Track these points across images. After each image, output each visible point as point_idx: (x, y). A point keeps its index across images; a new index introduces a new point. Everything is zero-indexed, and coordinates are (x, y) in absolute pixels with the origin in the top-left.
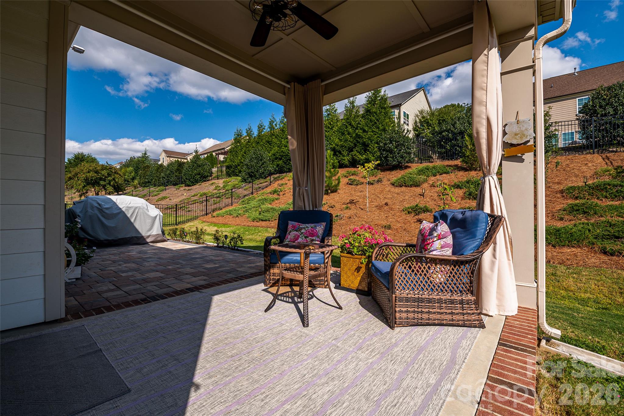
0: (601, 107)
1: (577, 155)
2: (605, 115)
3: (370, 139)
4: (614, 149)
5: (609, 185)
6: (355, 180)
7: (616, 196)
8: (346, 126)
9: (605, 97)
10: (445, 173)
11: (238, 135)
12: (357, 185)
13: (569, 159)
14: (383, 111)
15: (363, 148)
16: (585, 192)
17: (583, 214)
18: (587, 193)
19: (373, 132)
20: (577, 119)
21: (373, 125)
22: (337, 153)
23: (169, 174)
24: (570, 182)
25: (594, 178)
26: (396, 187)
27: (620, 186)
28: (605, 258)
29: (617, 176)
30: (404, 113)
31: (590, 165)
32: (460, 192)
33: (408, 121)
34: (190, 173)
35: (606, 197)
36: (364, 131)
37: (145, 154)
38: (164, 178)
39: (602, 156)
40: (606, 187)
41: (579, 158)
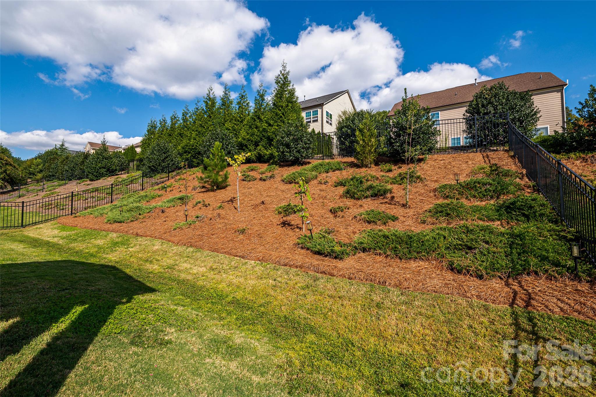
0: (483, 106)
1: (462, 153)
2: (487, 114)
3: (275, 134)
4: (495, 148)
5: (479, 183)
6: (249, 176)
7: (484, 196)
8: (254, 119)
9: (487, 96)
10: (338, 169)
11: (152, 126)
12: (249, 181)
13: (453, 157)
14: (290, 105)
15: (268, 143)
16: (455, 191)
17: (445, 216)
18: (457, 192)
19: (278, 126)
20: (464, 118)
21: (279, 119)
22: (244, 148)
23: (74, 167)
24: (447, 180)
25: (470, 176)
26: (286, 183)
27: (489, 185)
28: (449, 276)
29: (491, 173)
30: (327, 112)
31: (470, 163)
32: (341, 190)
33: (331, 121)
34: (94, 166)
35: (475, 196)
36: (270, 125)
37: (63, 145)
38: (68, 171)
39: (483, 155)
40: (476, 186)
41: (464, 155)
